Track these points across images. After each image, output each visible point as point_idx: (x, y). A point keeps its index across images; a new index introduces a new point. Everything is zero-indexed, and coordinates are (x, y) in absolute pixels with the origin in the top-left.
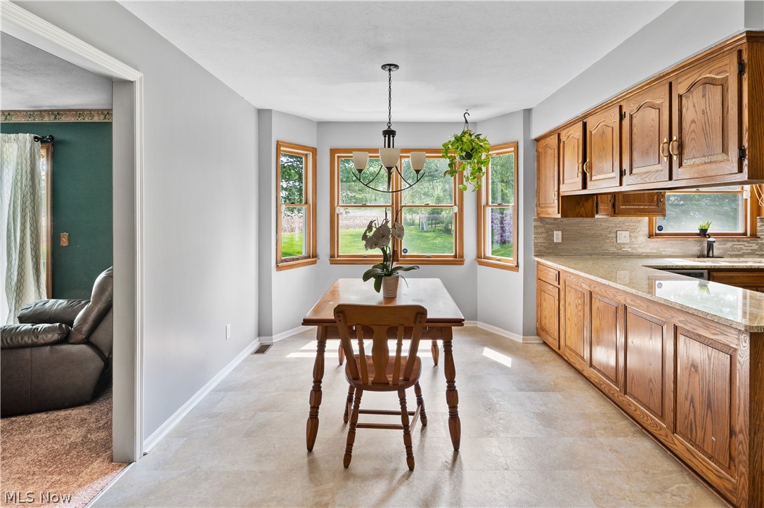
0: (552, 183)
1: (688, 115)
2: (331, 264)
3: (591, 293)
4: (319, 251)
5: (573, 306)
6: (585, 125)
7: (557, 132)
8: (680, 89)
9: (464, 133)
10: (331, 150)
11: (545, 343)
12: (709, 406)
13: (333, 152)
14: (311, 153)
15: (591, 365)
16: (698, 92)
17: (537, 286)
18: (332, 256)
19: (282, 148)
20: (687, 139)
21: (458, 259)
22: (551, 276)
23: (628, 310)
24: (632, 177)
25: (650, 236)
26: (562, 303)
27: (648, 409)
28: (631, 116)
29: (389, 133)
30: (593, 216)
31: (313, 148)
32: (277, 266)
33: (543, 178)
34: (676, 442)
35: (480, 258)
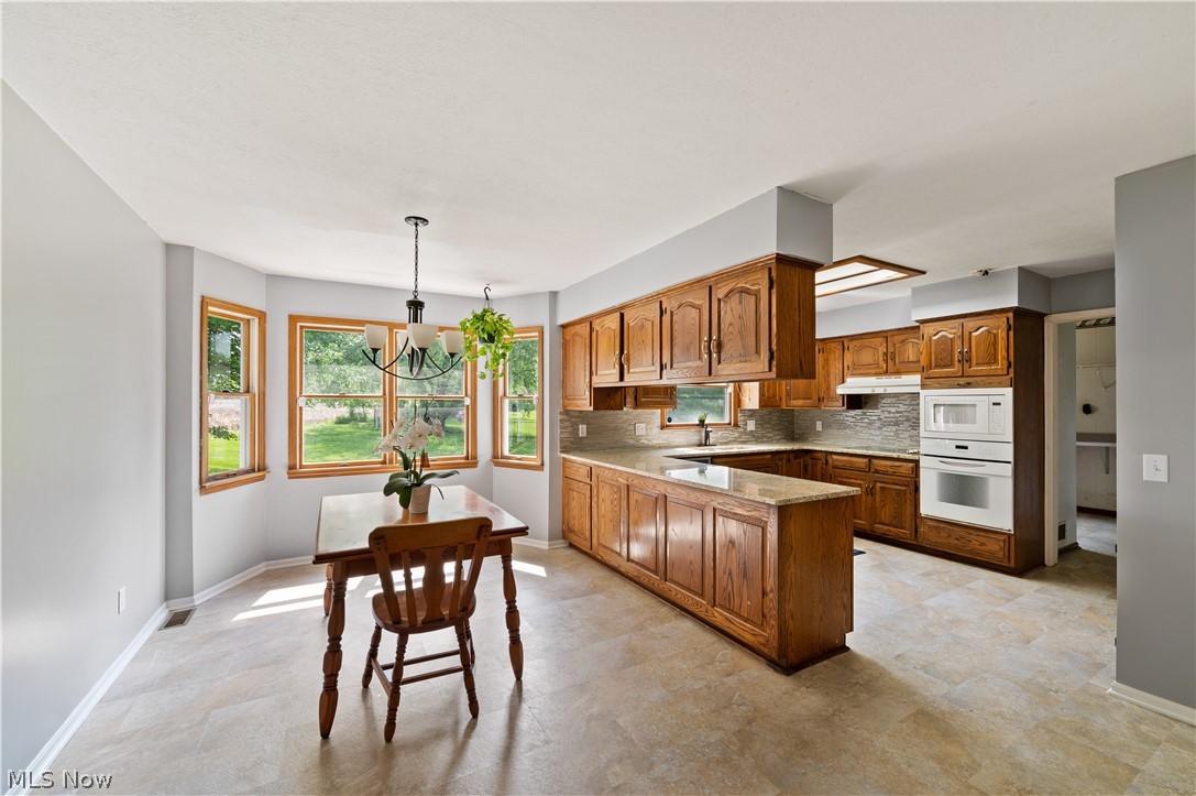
0: (583, 373)
1: (727, 318)
2: (289, 478)
3: (628, 486)
4: (269, 461)
5: (608, 502)
6: (622, 315)
7: (589, 320)
8: (720, 293)
9: (485, 311)
10: (291, 317)
11: (572, 546)
12: (745, 575)
13: (293, 319)
14: (257, 320)
15: (629, 559)
16: (735, 299)
17: (565, 483)
18: (291, 467)
19: (210, 308)
20: (724, 339)
21: (471, 461)
22: (582, 474)
23: (669, 499)
24: (674, 371)
25: (662, 428)
26: (594, 500)
27: (689, 590)
28: (672, 312)
29: (416, 306)
30: (622, 409)
31: (260, 311)
32: (202, 487)
33: (571, 368)
34: (716, 614)
35: (497, 459)
